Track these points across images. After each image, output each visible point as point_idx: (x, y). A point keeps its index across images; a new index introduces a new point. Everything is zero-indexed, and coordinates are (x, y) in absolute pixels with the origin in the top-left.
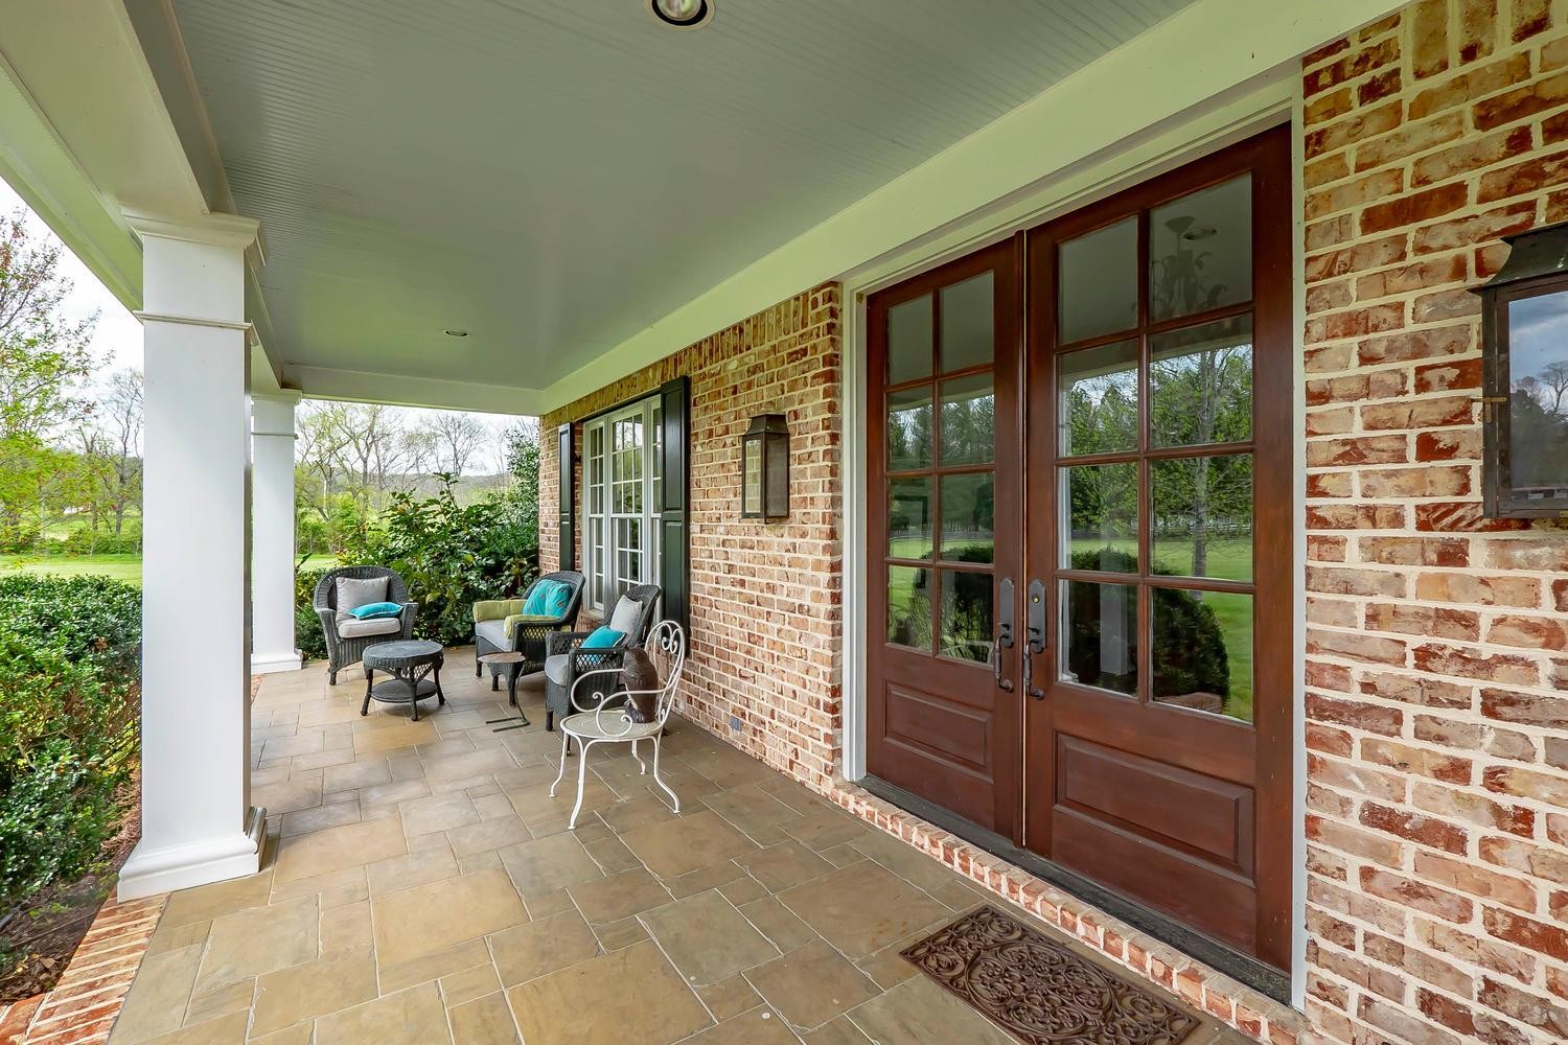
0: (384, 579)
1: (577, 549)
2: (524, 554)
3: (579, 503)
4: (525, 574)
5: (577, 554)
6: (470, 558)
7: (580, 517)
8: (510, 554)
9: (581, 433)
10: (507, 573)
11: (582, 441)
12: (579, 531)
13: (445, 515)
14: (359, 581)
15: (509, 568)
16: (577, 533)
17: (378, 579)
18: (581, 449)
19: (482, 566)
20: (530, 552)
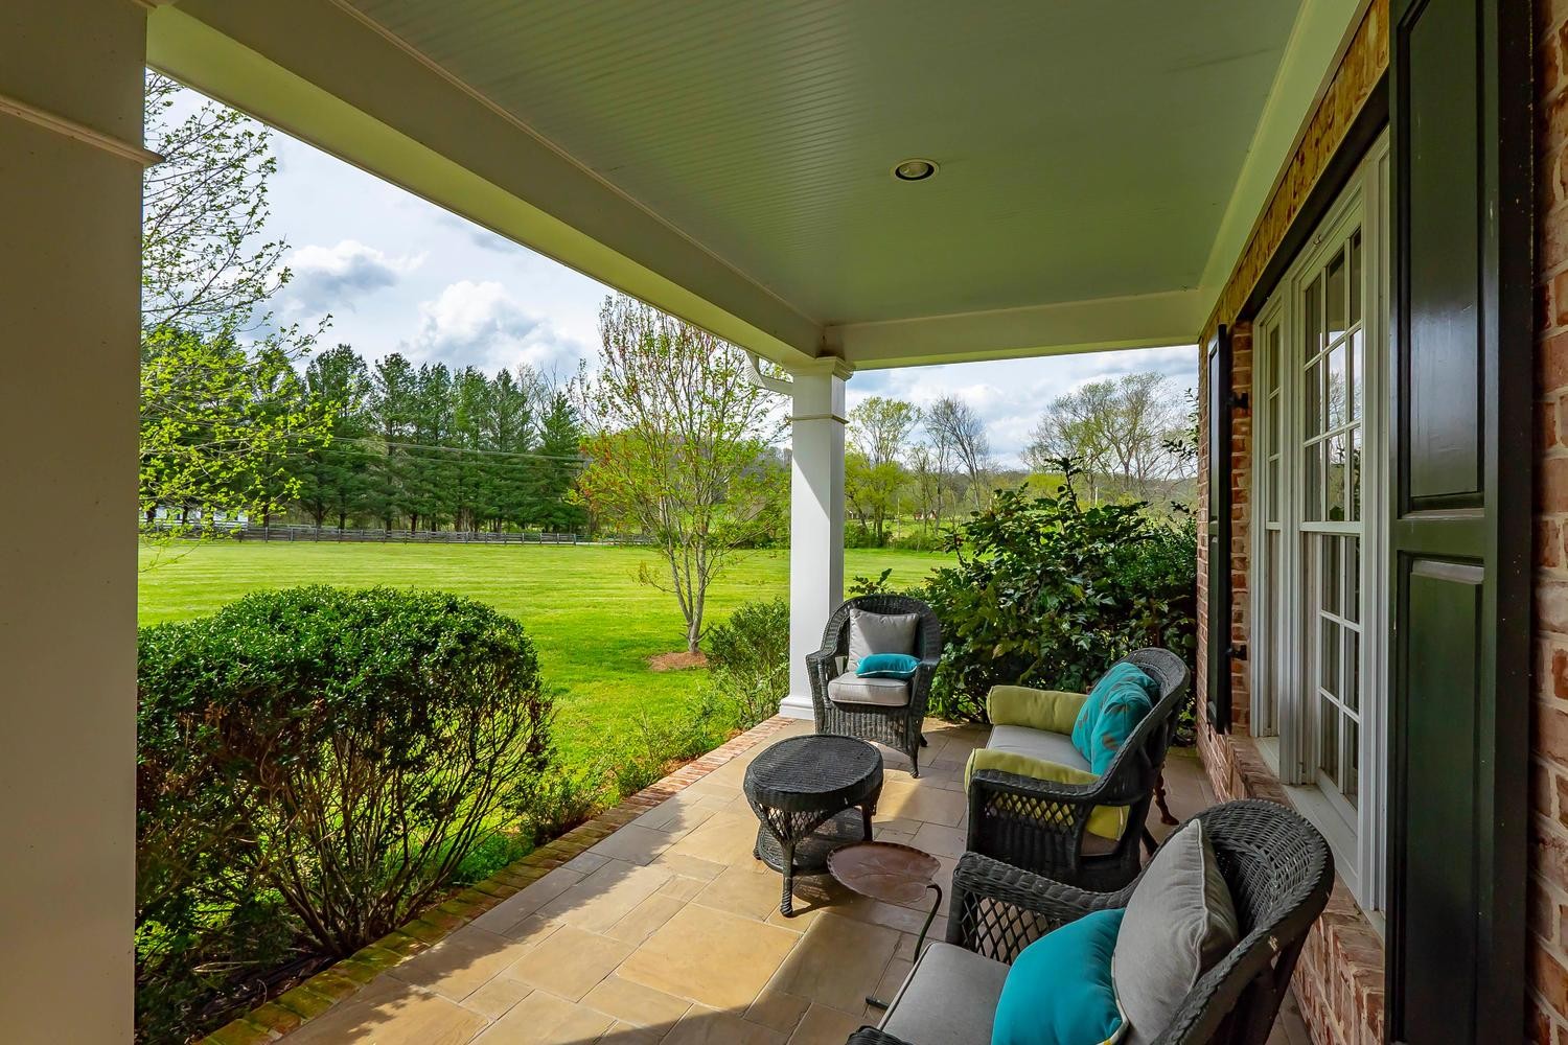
0: (911, 617)
1: (1237, 598)
2: (1165, 592)
3: (1242, 497)
4: (1166, 627)
5: (1234, 608)
6: (1077, 591)
7: (1245, 529)
8: (1139, 589)
9: (1249, 344)
10: (1133, 623)
11: (1249, 360)
12: (1243, 560)
13: (1064, 521)
14: (878, 616)
15: (1138, 616)
16: (1236, 564)
17: (903, 617)
18: (1248, 378)
19: (1095, 606)
20: (1179, 590)
